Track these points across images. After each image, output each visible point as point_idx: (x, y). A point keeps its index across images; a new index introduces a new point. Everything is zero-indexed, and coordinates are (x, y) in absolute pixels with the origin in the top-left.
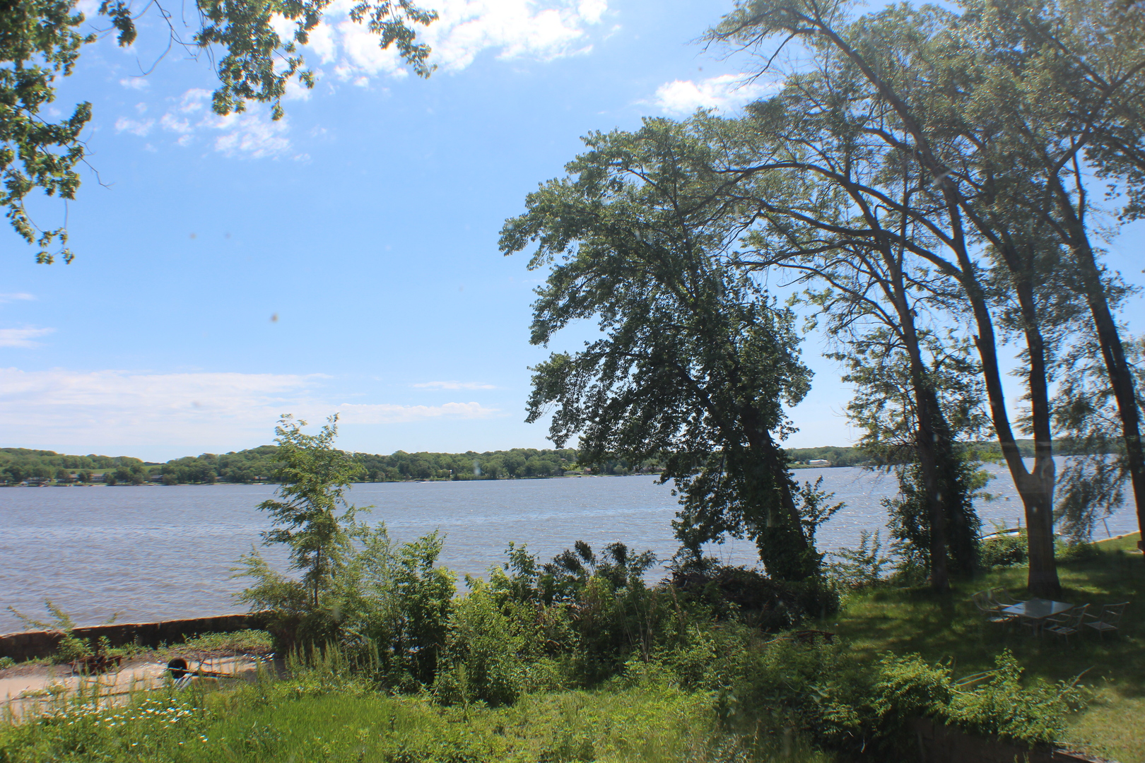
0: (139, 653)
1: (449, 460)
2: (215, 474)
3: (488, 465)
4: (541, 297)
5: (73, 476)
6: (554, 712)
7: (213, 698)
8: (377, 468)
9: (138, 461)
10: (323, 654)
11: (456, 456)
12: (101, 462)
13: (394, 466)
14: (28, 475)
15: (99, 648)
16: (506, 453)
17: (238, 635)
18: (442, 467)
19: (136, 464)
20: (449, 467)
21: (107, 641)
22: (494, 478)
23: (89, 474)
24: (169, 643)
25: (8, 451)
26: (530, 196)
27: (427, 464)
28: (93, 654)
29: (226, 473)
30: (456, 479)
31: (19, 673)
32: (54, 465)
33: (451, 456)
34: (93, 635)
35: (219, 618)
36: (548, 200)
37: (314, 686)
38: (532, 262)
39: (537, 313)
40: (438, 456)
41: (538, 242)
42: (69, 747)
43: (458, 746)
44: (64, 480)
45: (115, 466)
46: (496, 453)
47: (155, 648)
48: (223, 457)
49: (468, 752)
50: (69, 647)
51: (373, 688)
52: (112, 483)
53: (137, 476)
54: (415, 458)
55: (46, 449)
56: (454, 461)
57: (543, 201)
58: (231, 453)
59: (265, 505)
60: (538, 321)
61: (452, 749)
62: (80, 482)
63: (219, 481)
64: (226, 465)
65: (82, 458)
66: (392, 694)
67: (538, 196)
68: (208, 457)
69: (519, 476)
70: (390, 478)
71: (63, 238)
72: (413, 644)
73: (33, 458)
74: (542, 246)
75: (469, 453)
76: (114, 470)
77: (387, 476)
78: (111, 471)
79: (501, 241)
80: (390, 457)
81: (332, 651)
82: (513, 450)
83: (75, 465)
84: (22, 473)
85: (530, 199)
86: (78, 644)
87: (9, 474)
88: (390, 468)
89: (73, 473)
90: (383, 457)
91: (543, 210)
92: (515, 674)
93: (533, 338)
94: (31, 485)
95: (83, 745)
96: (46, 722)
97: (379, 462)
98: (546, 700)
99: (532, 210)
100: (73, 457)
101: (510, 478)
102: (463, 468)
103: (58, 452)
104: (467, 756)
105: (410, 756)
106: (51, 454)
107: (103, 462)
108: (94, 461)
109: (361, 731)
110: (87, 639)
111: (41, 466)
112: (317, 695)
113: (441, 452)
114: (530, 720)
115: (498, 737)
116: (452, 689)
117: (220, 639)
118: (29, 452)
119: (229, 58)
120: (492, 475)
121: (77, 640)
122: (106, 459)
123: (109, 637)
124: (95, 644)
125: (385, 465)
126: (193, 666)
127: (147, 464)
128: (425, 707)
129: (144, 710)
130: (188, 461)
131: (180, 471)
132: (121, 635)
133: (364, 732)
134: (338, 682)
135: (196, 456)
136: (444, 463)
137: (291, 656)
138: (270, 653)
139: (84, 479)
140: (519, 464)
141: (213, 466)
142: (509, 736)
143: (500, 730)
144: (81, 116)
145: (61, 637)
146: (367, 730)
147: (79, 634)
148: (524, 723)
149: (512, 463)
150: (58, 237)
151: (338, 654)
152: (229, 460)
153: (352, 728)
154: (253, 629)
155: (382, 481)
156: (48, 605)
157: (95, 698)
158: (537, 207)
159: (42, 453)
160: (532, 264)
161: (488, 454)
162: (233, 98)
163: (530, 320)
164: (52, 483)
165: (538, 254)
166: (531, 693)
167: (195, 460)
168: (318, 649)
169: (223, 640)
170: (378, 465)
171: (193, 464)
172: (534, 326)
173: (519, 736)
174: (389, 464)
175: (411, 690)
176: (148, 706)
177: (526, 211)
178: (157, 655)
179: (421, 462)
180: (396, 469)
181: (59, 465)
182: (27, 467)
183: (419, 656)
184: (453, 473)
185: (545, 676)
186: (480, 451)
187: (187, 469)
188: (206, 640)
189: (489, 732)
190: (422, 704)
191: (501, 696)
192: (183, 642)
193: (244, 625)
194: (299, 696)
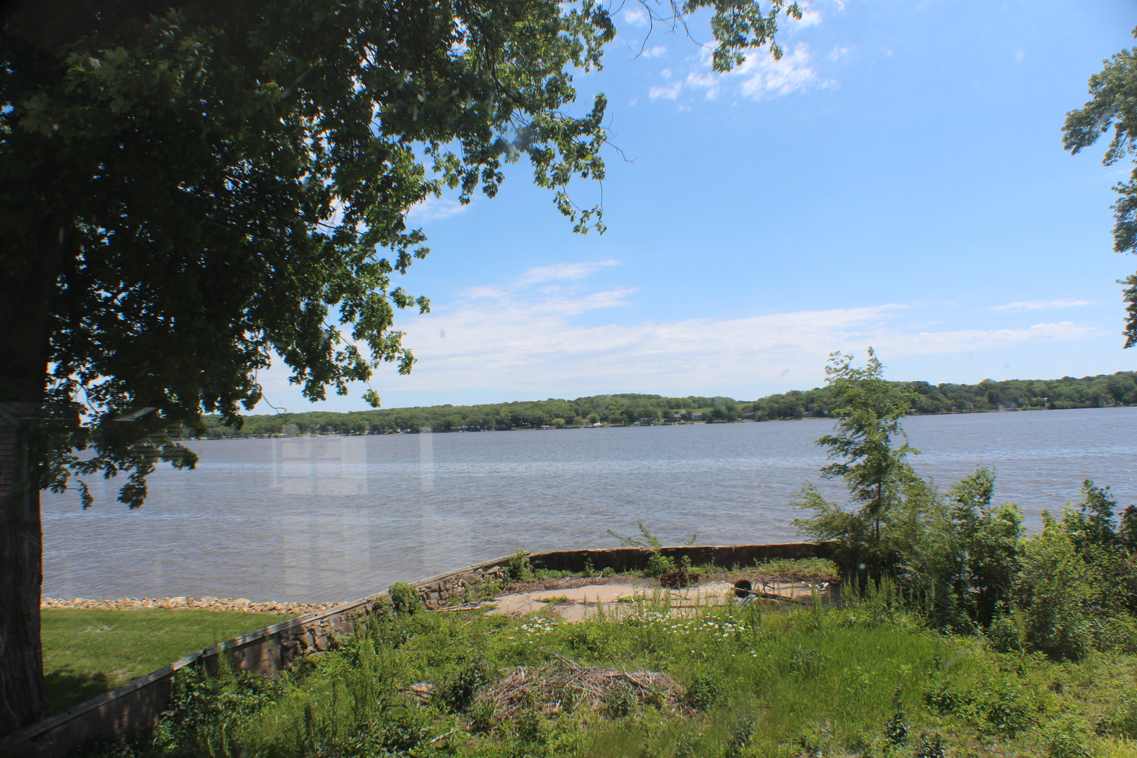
0: (715, 573)
1: (1043, 387)
2: (802, 409)
3: (1089, 391)
4: (1123, 196)
5: (676, 416)
6: (1128, 677)
7: (771, 618)
8: (964, 398)
9: (732, 400)
10: (877, 586)
11: (1051, 382)
12: (700, 402)
13: (982, 396)
14: (640, 416)
15: (682, 565)
16: (1110, 377)
17: (805, 562)
18: (1035, 395)
19: (730, 403)
20: (1043, 394)
21: (689, 560)
22: (1097, 406)
23: (690, 414)
24: (742, 566)
25: (623, 396)
26: (1094, 78)
27: (1019, 392)
28: (677, 570)
29: (813, 408)
30: (1053, 407)
31: (618, 582)
32: (660, 407)
33: (1045, 382)
34: (677, 554)
35: (788, 545)
36: (1117, 79)
37: (865, 617)
38: (1109, 156)
39: (1120, 214)
40: (1031, 383)
41: (1112, 130)
42: (645, 646)
43: (1002, 696)
44: (669, 419)
45: (712, 405)
46: (1099, 377)
47: (730, 569)
48: (809, 393)
49: (1013, 705)
50: (657, 563)
51: (927, 625)
52: (710, 421)
53: (732, 413)
54: (1005, 386)
55: (653, 393)
56: (1050, 388)
57: (1111, 82)
58: (817, 389)
59: (824, 441)
60: (1123, 224)
61: (996, 699)
62: (682, 421)
63: (806, 416)
64: (812, 401)
65: (683, 399)
66: (945, 633)
67: (1104, 76)
68: (795, 393)
69: (1127, 403)
70: (979, 408)
71: (599, 214)
72: (975, 584)
73: (642, 402)
74: (1119, 135)
75: (1066, 379)
76: (711, 409)
77: (975, 406)
78: (708, 410)
79: (1066, 139)
80: (978, 386)
81: (887, 583)
82: (1119, 373)
83: (678, 406)
84: (635, 415)
85: (1095, 82)
86: (664, 561)
87: (625, 416)
88: (978, 398)
89: (677, 413)
90: (971, 387)
91: (1110, 92)
92: (1083, 627)
93: (1118, 245)
94: (643, 424)
95: (654, 646)
96: (631, 623)
97: (966, 391)
98: (1120, 662)
99: (1099, 95)
100: (675, 399)
101: (1116, 405)
102: (1060, 395)
103: (662, 396)
104: (1012, 710)
105: (950, 699)
106: (657, 397)
107: (701, 402)
108: (694, 402)
109: (903, 667)
110: (672, 558)
111: (651, 408)
112: (868, 626)
113: (1033, 379)
114: (1097, 681)
115: (1054, 695)
116: (1009, 635)
117: (788, 565)
118: (639, 396)
119: (717, 17)
120: (1095, 402)
121: (664, 557)
122: (704, 399)
123: (690, 557)
124: (678, 562)
125: (972, 395)
126: (757, 587)
127: (741, 402)
128: (978, 651)
129: (706, 622)
130: (776, 399)
131: (770, 407)
132: (701, 556)
133: (906, 668)
134: (890, 616)
135: (784, 393)
136: (1037, 390)
137: (845, 586)
138: (826, 582)
139: (687, 418)
140: (1127, 389)
141: (800, 402)
142: (1067, 695)
143: (1057, 687)
144: (600, 104)
145: (651, 554)
146: (910, 666)
147: (665, 552)
148: (1088, 684)
149: (1119, 388)
150: (595, 213)
151: (893, 587)
152: (815, 396)
153: (894, 661)
154: (819, 557)
155: (970, 412)
156: (641, 527)
157: (667, 608)
158: (1104, 90)
159: (650, 397)
160: (1110, 158)
161: (1089, 379)
162: (732, 51)
163: (1113, 223)
164: (660, 422)
165: (1116, 144)
166: (1103, 651)
167: (783, 397)
168: (873, 581)
169: (791, 565)
170: (965, 394)
171: (781, 401)
172: (1117, 230)
173: (1079, 697)
174: (976, 394)
175: (965, 631)
176: (710, 620)
177: (1091, 98)
178: (731, 576)
179: (1012, 391)
180: (985, 399)
181: (664, 406)
182: (639, 409)
183: (980, 597)
184: (1048, 401)
185: (1122, 634)
186: (1079, 376)
187: (776, 406)
188: (775, 565)
189: (1043, 688)
190: (974, 648)
191: (1065, 651)
192: (754, 565)
193: (811, 553)
194: (851, 625)
